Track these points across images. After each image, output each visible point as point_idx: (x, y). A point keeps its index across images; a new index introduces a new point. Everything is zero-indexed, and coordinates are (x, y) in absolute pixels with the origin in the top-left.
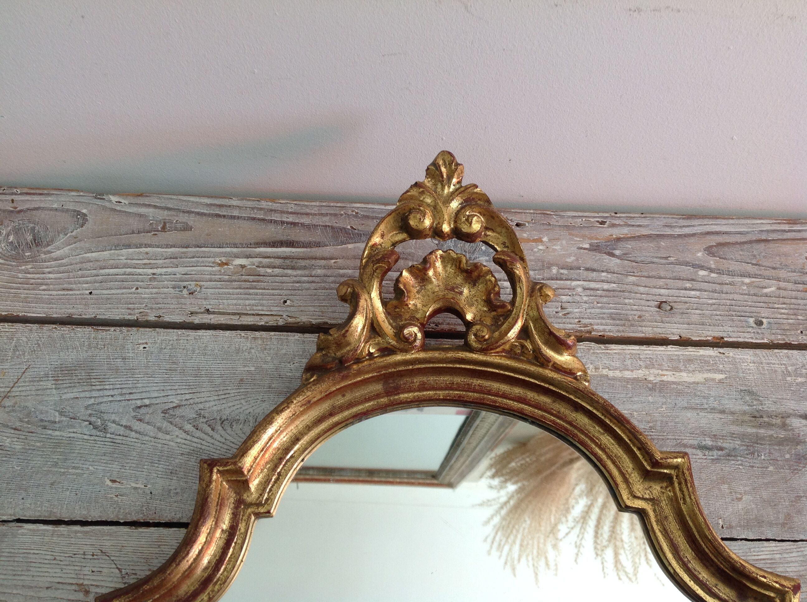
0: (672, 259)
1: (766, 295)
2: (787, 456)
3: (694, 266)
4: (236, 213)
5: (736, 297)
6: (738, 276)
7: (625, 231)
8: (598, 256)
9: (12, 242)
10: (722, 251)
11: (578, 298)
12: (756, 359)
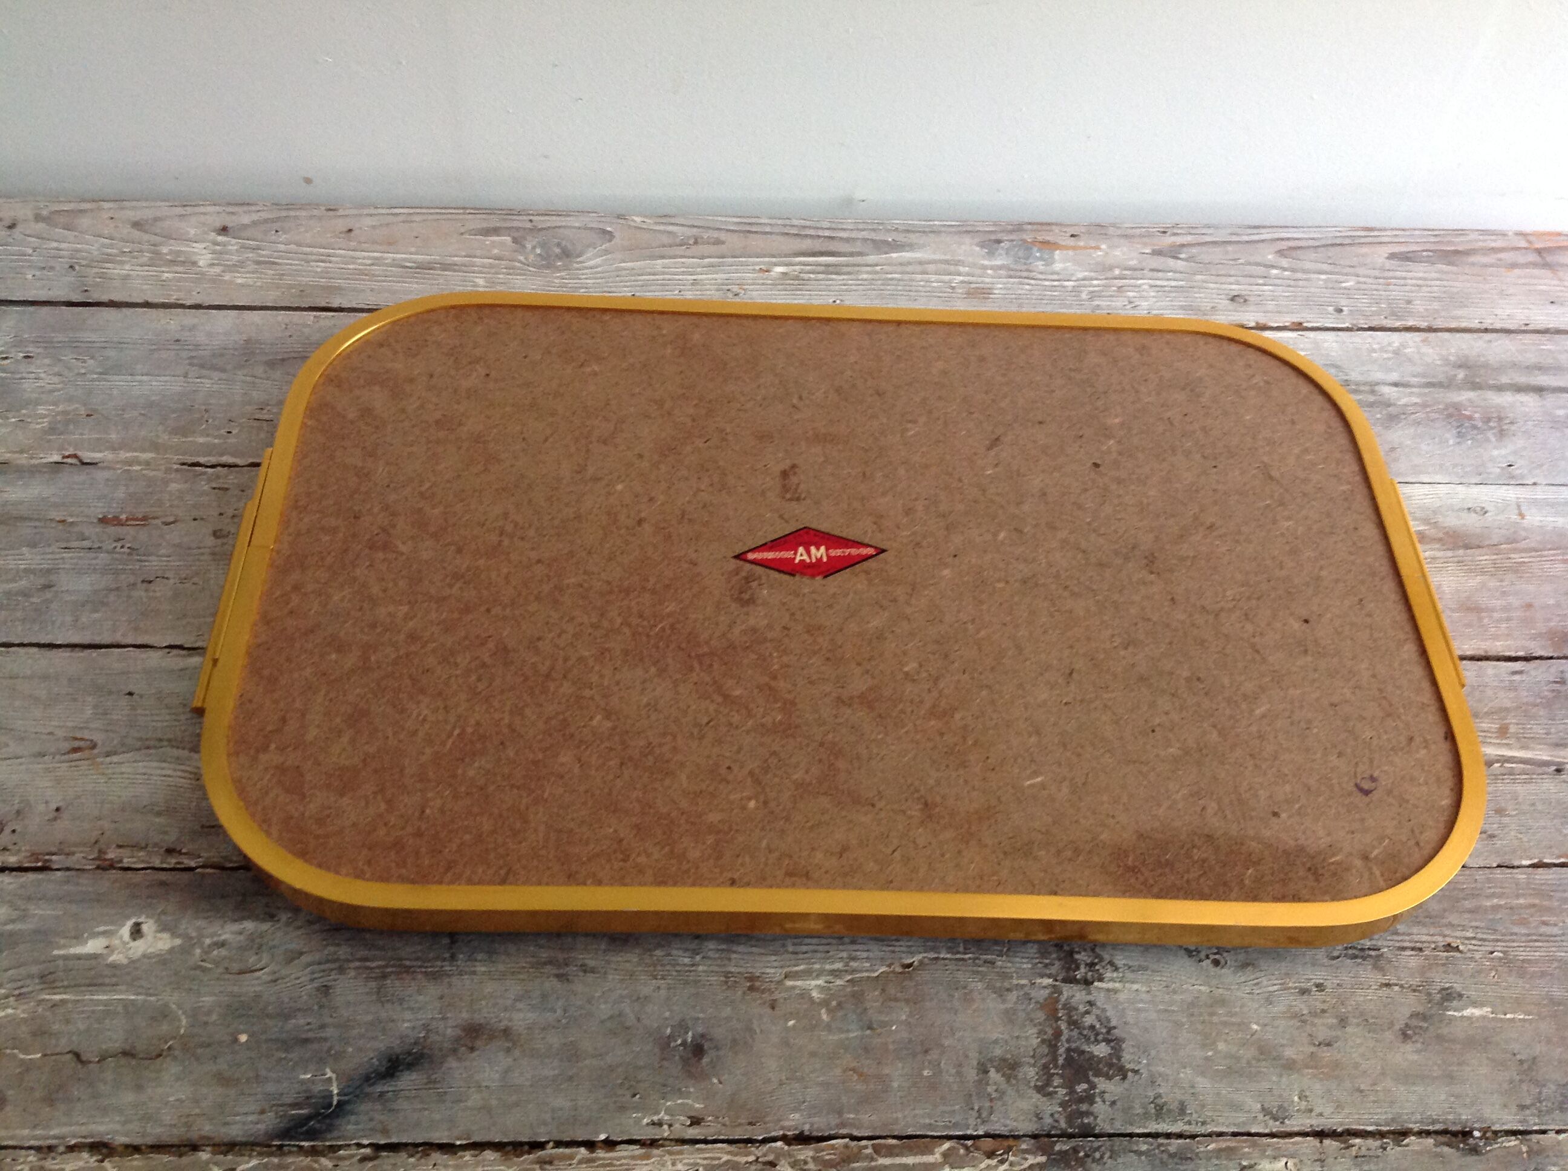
0: (1240, 261)
1: (1345, 288)
2: (1379, 416)
3: (1266, 266)
4: (768, 229)
5: (1313, 290)
6: (1314, 273)
7: (1189, 239)
8: (1162, 259)
9: (540, 255)
10: (1294, 254)
11: (1145, 294)
12: (1339, 339)
